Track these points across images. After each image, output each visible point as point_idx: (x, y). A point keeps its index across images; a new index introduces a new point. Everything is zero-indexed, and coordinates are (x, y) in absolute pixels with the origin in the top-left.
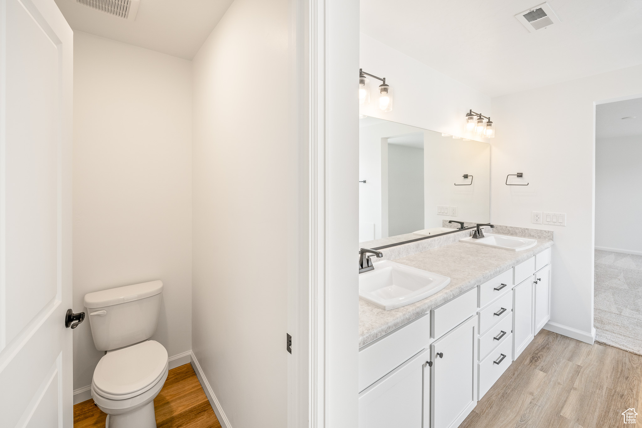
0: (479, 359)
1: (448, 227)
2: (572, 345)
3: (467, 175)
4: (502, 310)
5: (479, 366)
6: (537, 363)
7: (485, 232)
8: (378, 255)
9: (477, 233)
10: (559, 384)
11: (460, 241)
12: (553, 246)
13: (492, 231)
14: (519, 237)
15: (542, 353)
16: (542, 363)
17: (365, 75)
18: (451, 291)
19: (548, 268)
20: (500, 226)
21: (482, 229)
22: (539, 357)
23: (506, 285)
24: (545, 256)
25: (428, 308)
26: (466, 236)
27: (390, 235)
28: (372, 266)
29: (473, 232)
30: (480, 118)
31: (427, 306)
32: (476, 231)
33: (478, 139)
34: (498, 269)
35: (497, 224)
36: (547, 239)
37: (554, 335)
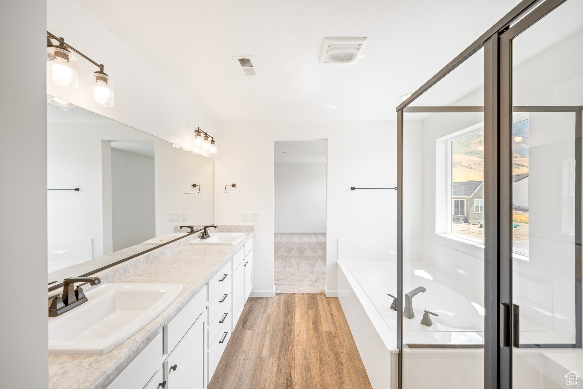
0: (208, 348)
1: (179, 232)
2: (265, 301)
3: (195, 184)
4: (225, 296)
5: (208, 353)
6: (247, 325)
7: (210, 233)
8: (93, 282)
9: (205, 235)
10: (259, 334)
11: (190, 244)
12: (254, 236)
13: (215, 231)
14: (234, 233)
15: (249, 316)
16: (249, 324)
17: (69, 49)
18: (184, 298)
19: (251, 252)
20: (221, 226)
21: (208, 231)
22: (247, 320)
23: (227, 275)
24: (249, 245)
25: (161, 326)
26: (195, 239)
27: (115, 249)
28: (84, 297)
29: (201, 234)
30: (206, 136)
31: (159, 325)
32: (203, 233)
33: (204, 154)
34: (222, 263)
35: (219, 225)
36: (250, 232)
37: (255, 299)
